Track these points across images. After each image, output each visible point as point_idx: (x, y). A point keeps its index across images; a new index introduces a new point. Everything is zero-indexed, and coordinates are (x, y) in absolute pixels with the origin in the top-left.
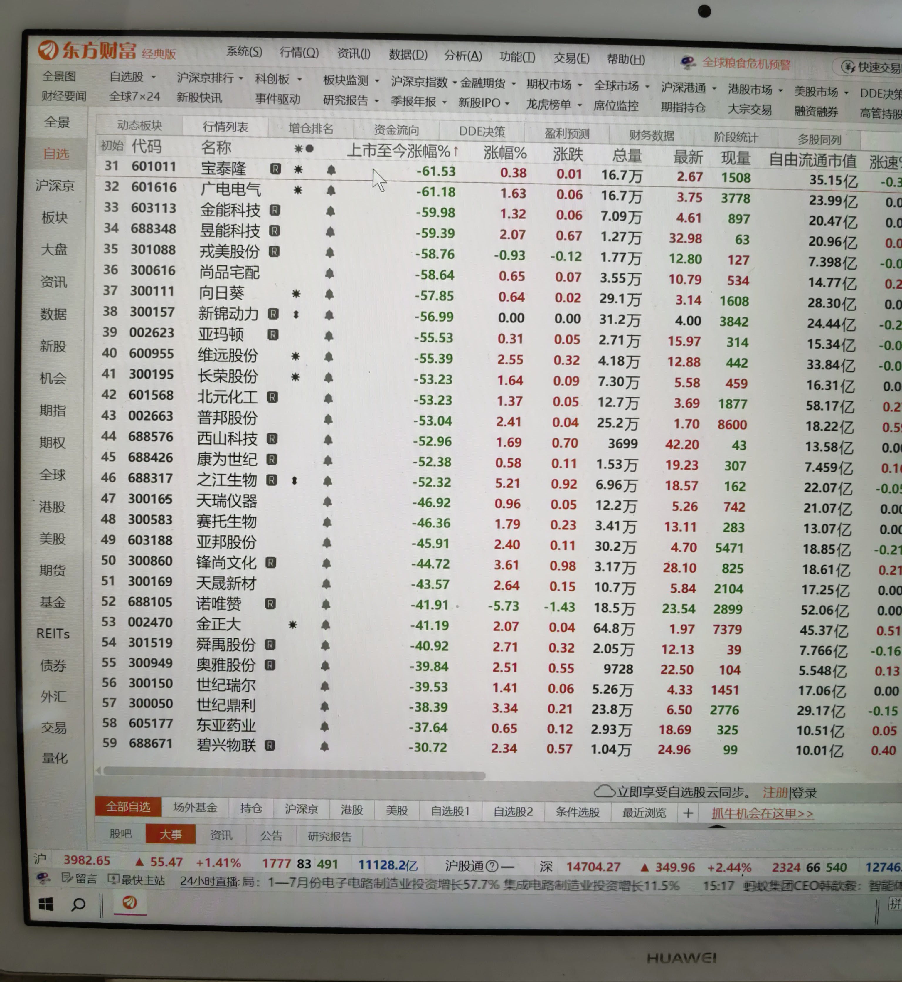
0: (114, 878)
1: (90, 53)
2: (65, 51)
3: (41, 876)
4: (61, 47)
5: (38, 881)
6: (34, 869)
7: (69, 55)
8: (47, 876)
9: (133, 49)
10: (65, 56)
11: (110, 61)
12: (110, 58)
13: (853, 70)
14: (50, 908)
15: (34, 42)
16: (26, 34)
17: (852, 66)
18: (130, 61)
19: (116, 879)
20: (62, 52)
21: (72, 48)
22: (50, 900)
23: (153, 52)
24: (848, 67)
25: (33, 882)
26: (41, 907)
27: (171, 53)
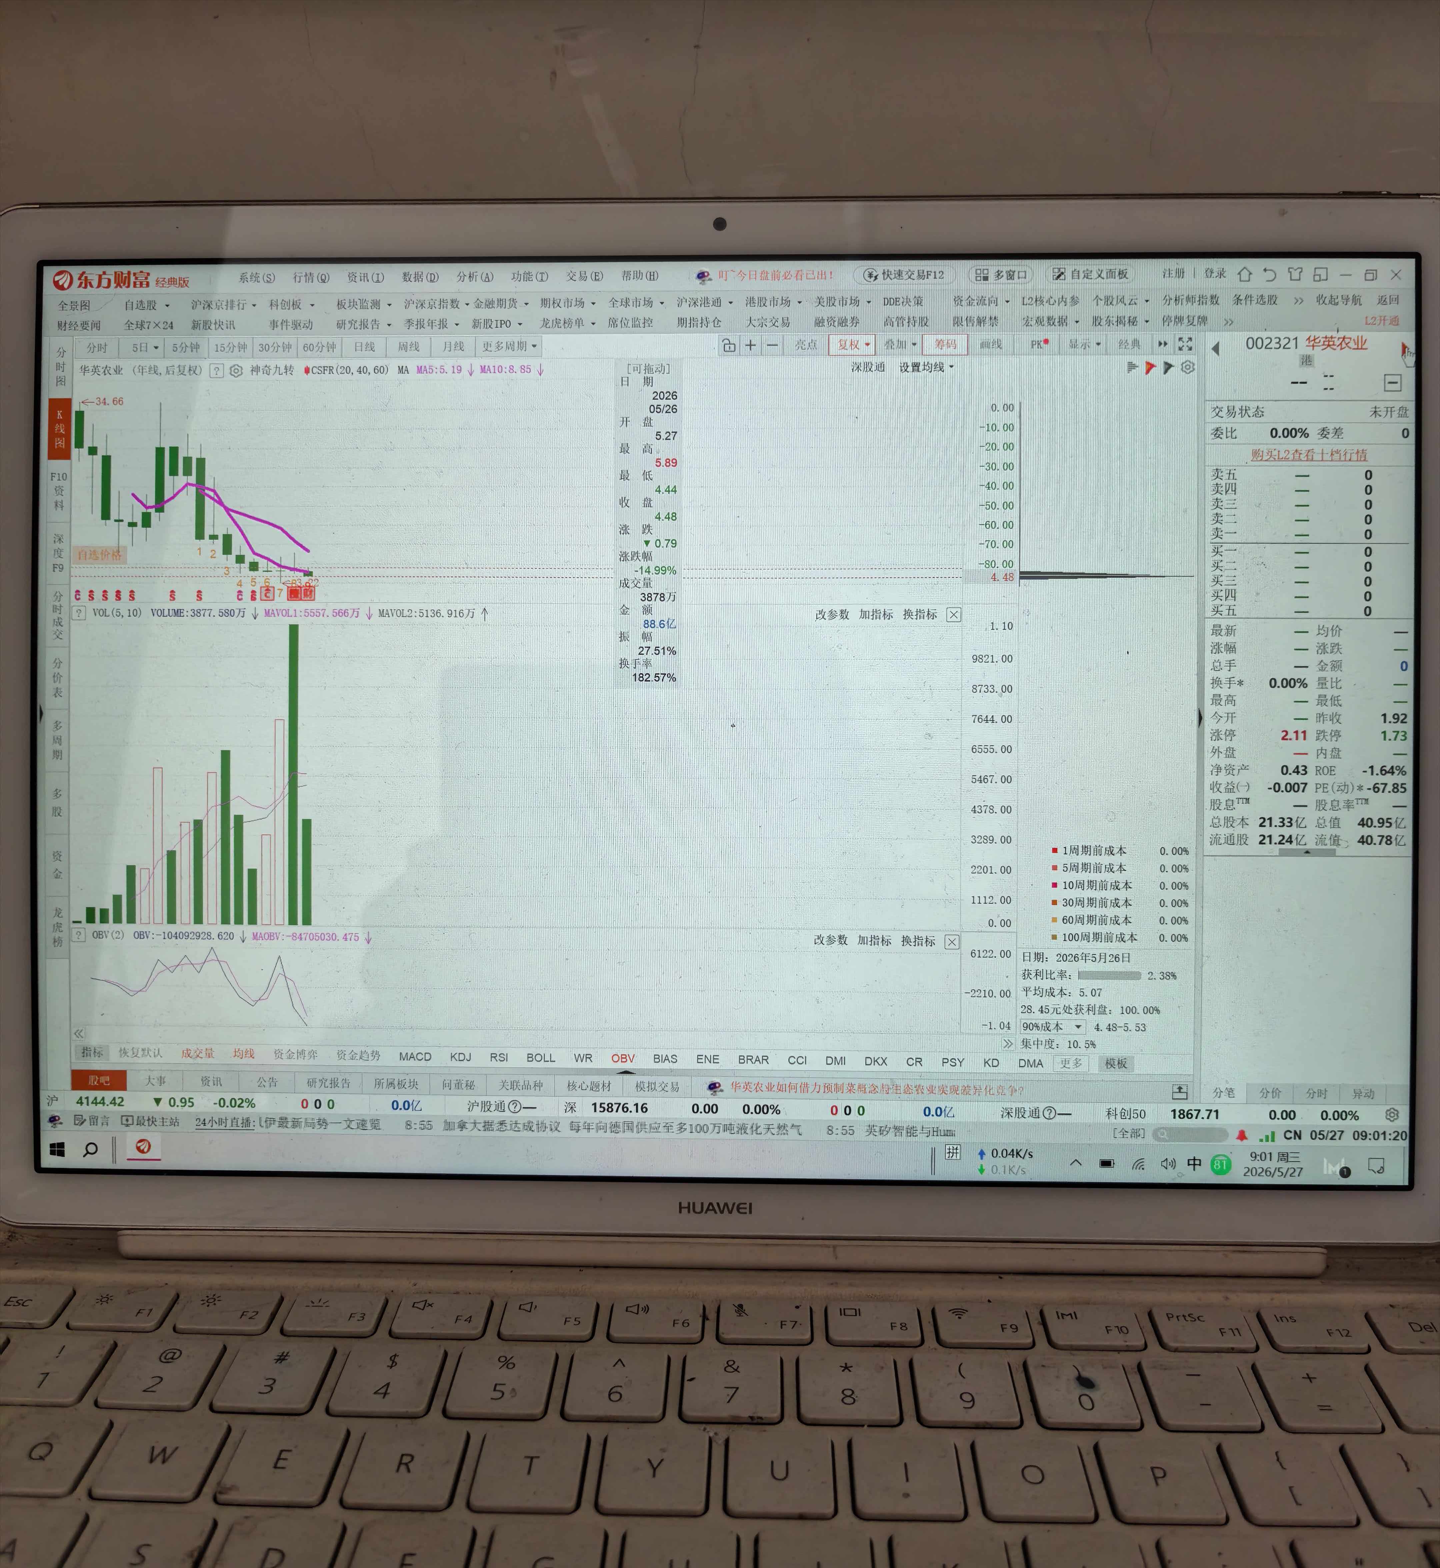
0: (127, 1120)
1: (104, 283)
2: (79, 282)
3: (53, 1120)
4: (76, 278)
5: (50, 1125)
6: (46, 1111)
7: (83, 285)
8: (59, 1119)
9: (146, 278)
10: (80, 286)
11: (123, 290)
12: (124, 287)
13: (876, 277)
14: (61, 1154)
15: (49, 273)
16: (41, 265)
17: (875, 274)
18: (144, 290)
19: (130, 1122)
20: (76, 282)
21: (86, 277)
22: (62, 1145)
23: (166, 280)
24: (870, 275)
25: (45, 1125)
26: (52, 1153)
27: (184, 281)
